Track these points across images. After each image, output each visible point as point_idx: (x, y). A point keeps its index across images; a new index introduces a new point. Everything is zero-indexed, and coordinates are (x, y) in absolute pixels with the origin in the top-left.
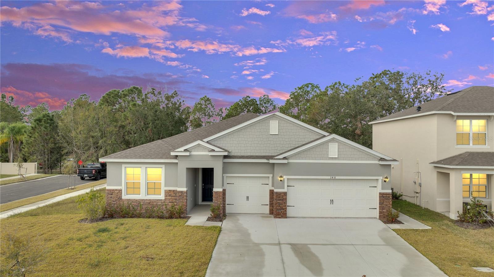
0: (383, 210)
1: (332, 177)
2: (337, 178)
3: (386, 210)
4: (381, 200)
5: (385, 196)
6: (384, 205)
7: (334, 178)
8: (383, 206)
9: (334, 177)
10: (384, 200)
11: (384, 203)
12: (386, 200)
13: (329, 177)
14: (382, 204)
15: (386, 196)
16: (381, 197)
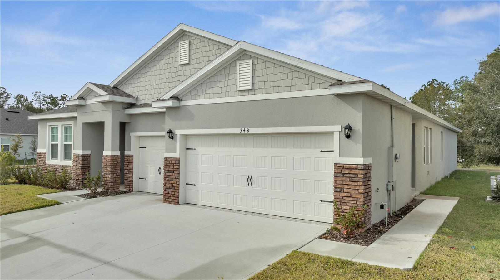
0: (343, 207)
1: (243, 130)
2: (252, 130)
3: (348, 208)
4: (338, 182)
5: (347, 171)
6: (344, 194)
7: (246, 132)
8: (343, 197)
9: (246, 129)
10: (345, 183)
11: (345, 190)
12: (350, 183)
13: (237, 131)
14: (340, 192)
15: (349, 174)
16: (338, 175)
